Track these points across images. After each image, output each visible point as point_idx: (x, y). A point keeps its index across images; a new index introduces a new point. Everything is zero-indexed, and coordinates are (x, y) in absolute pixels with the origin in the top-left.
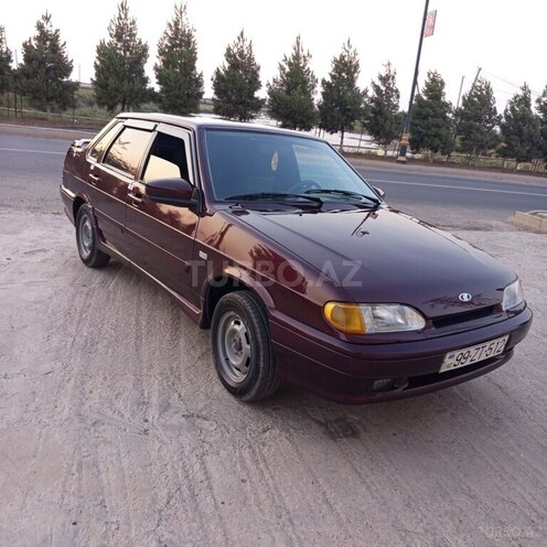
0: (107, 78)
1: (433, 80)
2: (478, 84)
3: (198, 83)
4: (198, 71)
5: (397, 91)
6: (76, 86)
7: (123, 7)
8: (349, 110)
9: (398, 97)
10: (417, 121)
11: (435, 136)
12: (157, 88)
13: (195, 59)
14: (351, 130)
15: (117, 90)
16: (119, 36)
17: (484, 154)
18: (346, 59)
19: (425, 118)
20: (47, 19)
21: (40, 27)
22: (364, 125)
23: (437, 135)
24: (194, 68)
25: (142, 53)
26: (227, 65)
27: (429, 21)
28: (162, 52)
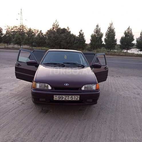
3: (116, 41)
7: (97, 26)
13: (115, 36)
16: (96, 33)
20: (81, 31)
21: (80, 33)
26: (124, 36)
28: (106, 35)
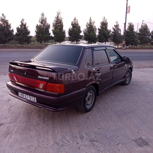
0: (39, 35)
1: (130, 25)
2: (143, 25)
3: (64, 33)
4: (64, 30)
5: (120, 29)
6: (31, 37)
7: (43, 15)
8: (107, 36)
9: (120, 31)
10: (127, 37)
11: (132, 41)
12: (53, 36)
13: (63, 27)
14: (108, 41)
15: (42, 37)
16: (42, 23)
17: (147, 45)
18: (104, 22)
19: (129, 36)
20: (23, 20)
21: (21, 22)
22: (111, 40)
23: (133, 41)
24: (63, 29)
25: (48, 27)
26: (72, 27)
27: (128, 9)
28: (54, 26)
